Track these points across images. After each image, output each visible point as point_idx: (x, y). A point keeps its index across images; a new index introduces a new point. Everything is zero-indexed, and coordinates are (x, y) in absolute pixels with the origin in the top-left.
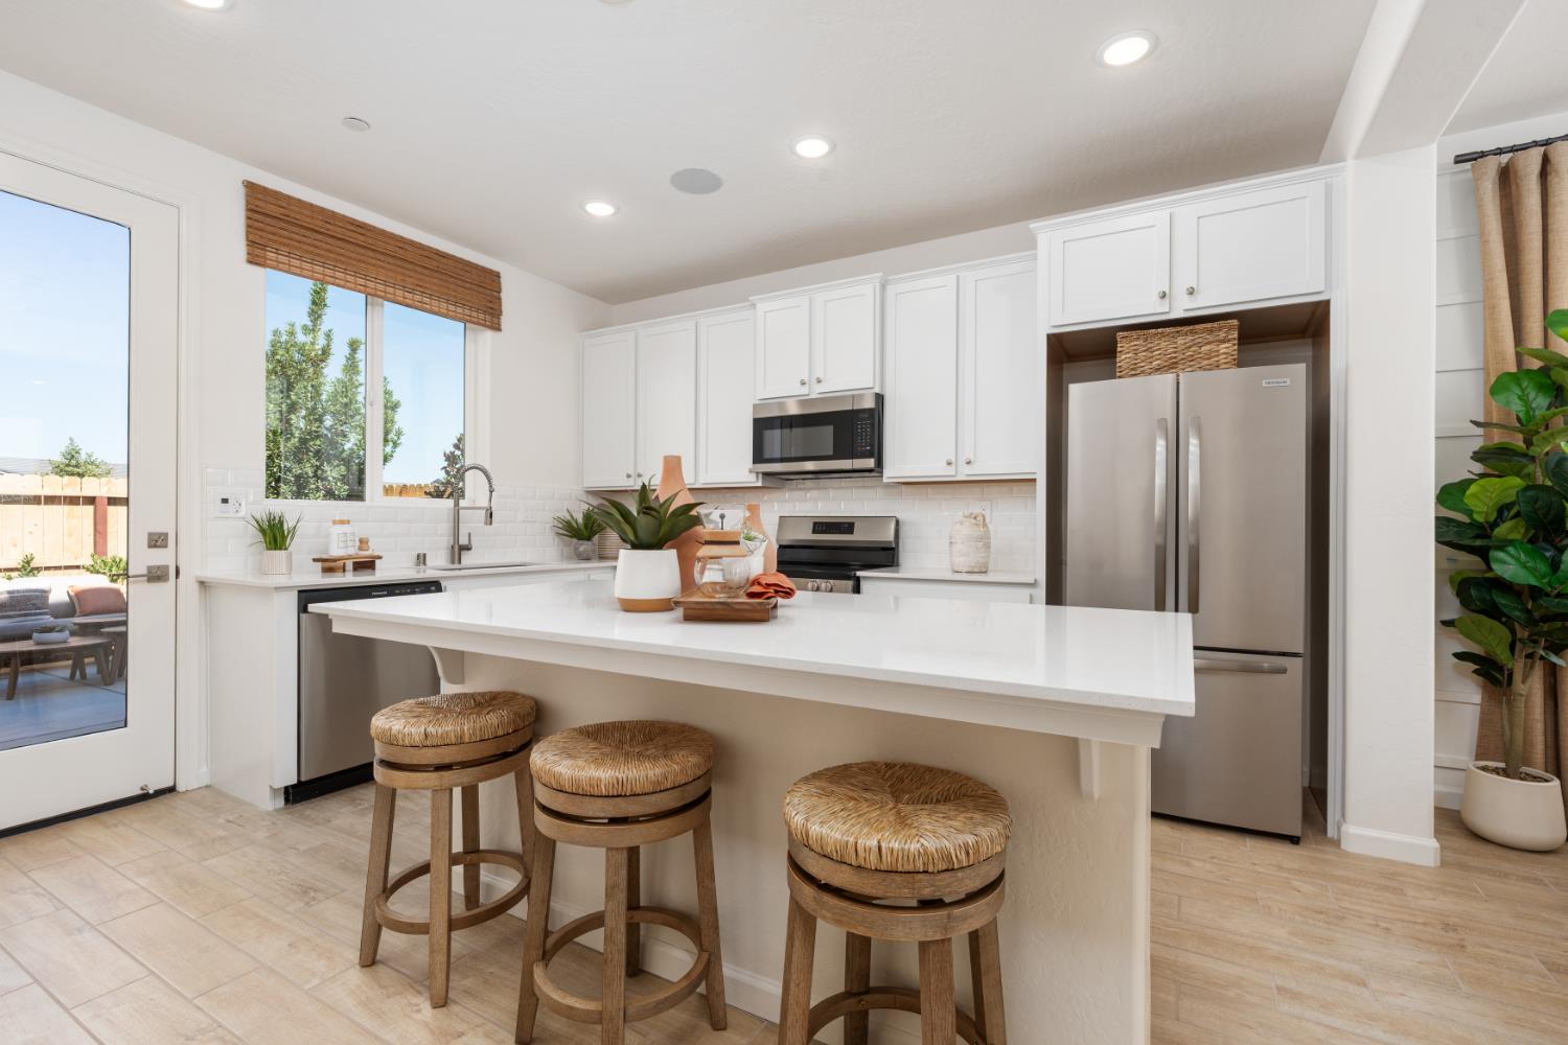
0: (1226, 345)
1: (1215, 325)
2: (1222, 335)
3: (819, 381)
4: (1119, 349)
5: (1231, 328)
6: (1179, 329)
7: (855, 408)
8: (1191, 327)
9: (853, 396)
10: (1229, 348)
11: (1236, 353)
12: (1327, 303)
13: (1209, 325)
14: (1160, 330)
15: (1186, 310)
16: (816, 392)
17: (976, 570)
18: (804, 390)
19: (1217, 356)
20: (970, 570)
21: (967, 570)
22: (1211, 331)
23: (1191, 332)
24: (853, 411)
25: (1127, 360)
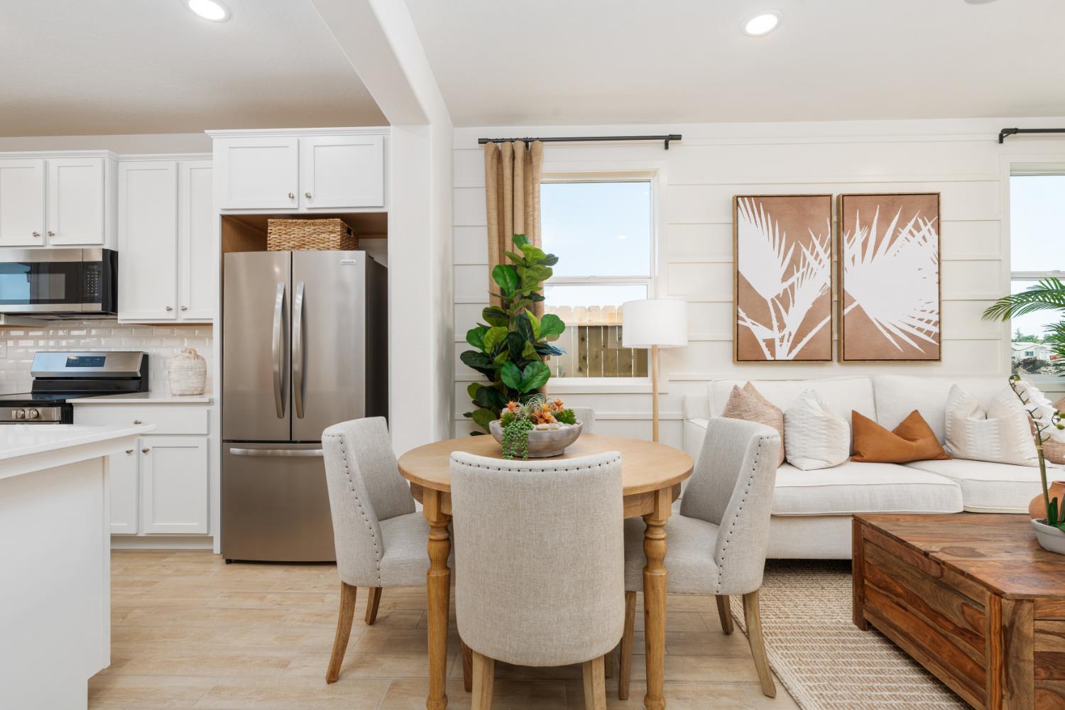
0: (334, 235)
1: (327, 221)
2: (331, 228)
3: (51, 234)
4: (269, 231)
5: (336, 224)
6: (306, 221)
7: (85, 260)
8: (312, 221)
9: (83, 250)
10: (336, 238)
11: (339, 241)
12: (386, 214)
13: (324, 220)
14: (295, 220)
15: (309, 209)
16: (52, 243)
17: (187, 393)
18: (39, 242)
19: (329, 242)
20: (183, 393)
21: (180, 393)
22: (324, 225)
23: (313, 224)
24: (83, 263)
25: (274, 239)
